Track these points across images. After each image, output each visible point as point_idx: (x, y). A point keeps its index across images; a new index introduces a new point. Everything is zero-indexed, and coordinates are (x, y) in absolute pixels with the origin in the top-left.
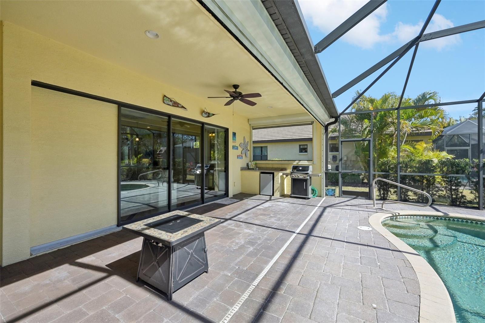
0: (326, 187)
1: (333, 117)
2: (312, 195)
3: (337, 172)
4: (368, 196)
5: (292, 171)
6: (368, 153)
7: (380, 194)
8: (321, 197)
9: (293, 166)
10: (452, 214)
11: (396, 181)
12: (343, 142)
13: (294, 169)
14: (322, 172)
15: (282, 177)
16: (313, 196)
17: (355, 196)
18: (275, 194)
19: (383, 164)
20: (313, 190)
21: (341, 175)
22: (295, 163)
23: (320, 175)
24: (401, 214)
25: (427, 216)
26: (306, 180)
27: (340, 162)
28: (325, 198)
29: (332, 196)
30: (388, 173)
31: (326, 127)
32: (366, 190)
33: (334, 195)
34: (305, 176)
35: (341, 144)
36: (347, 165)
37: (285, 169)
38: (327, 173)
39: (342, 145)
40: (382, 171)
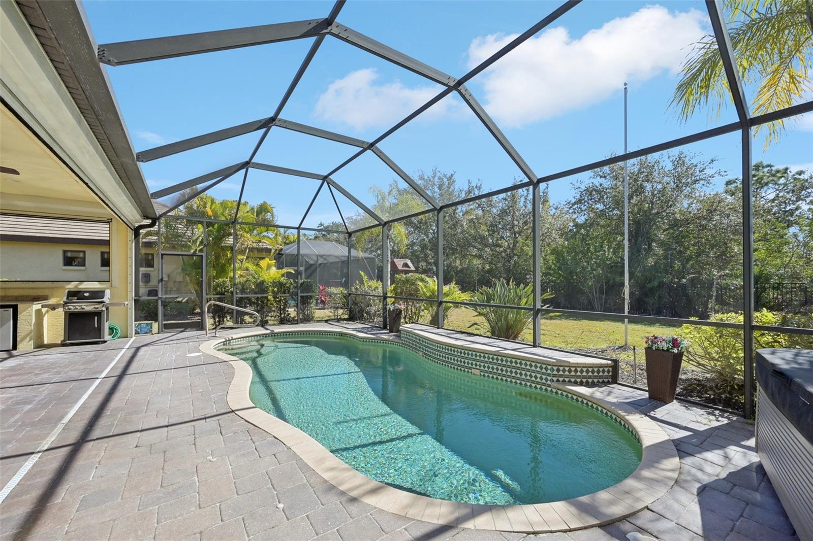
0: (135, 321)
1: (148, 218)
2: (111, 337)
3: (156, 298)
4: (200, 326)
5: (67, 299)
6: (200, 270)
7: (215, 322)
8: (127, 337)
9: (68, 292)
10: (276, 331)
11: (232, 304)
12: (164, 256)
13: (71, 296)
14: (129, 298)
15: (38, 312)
16: (113, 337)
17: (182, 329)
18: (19, 346)
19: (218, 285)
20: (111, 329)
21: (162, 301)
22: (71, 286)
23: (126, 303)
24: (234, 338)
25: (257, 336)
26: (99, 314)
27: (160, 284)
28: (134, 338)
29: (147, 333)
30: (223, 296)
31: (136, 231)
32: (196, 319)
33: (151, 331)
34: (96, 306)
35: (162, 258)
36: (169, 289)
37: (46, 298)
38: (138, 300)
39: (164, 260)
40: (217, 294)
